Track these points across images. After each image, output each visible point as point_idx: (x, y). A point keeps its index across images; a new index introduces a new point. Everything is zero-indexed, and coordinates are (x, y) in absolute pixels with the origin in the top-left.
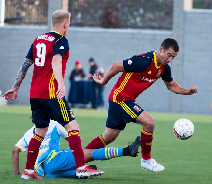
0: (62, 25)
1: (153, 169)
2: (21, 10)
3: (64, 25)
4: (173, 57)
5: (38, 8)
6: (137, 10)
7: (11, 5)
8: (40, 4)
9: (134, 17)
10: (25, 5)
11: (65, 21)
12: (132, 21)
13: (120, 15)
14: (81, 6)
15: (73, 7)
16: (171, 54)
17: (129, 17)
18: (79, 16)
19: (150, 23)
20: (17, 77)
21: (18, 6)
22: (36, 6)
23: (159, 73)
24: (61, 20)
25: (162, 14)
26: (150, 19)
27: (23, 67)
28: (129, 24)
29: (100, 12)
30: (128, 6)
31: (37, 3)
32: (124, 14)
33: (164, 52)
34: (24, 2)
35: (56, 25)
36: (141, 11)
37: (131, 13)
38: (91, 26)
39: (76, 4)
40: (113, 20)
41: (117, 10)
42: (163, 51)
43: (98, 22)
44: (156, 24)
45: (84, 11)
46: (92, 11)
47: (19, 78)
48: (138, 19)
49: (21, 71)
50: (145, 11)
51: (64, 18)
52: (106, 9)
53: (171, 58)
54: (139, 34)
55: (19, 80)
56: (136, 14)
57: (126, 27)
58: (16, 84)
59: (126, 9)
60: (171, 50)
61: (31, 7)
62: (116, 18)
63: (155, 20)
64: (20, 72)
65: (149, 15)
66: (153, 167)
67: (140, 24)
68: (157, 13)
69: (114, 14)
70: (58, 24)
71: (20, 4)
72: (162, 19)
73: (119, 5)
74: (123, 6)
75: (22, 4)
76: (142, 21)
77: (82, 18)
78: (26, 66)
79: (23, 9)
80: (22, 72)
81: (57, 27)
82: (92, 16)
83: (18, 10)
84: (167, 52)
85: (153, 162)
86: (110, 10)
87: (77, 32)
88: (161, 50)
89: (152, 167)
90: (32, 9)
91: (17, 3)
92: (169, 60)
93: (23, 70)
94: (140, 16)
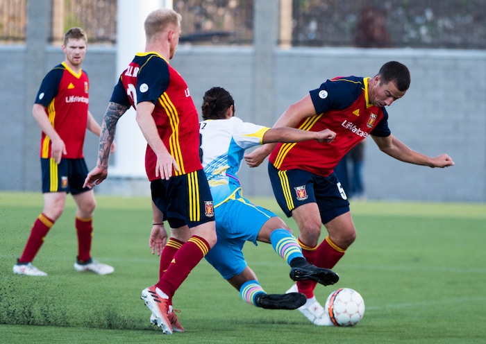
0: (164, 35)
1: (314, 320)
2: (203, 19)
3: (169, 36)
4: (395, 99)
5: (235, 13)
6: (422, 14)
7: (184, 9)
8: (239, 7)
9: (417, 27)
10: (210, 9)
11: (169, 27)
12: (413, 34)
13: (388, 23)
14: (317, 8)
15: (302, 10)
16: (391, 93)
17: (407, 27)
18: (313, 26)
19: (446, 38)
20: (101, 143)
21: (197, 10)
22: (231, 10)
23: (372, 120)
24: (161, 27)
25: (469, 19)
26: (446, 30)
27: (107, 121)
28: (406, 40)
29: (353, 19)
30: (404, 7)
31: (233, 4)
32: (397, 20)
33: (381, 85)
34: (207, 3)
35: (153, 37)
36: (429, 15)
37: (410, 19)
38: (336, 44)
39: (307, 4)
40: (377, 33)
41: (384, 13)
42: (379, 82)
43: (348, 38)
44: (457, 39)
45: (322, 17)
46: (336, 17)
47: (104, 144)
48: (424, 30)
49: (105, 129)
50: (437, 14)
51: (167, 22)
52: (364, 12)
53: (391, 99)
54: (425, 58)
55: (105, 147)
56: (419, 20)
57: (402, 45)
58: (102, 156)
59: (400, 12)
60: (392, 86)
61: (221, 11)
62: (383, 29)
63: (456, 31)
64: (104, 132)
65: (444, 23)
66: (316, 318)
67: (428, 39)
68: (458, 19)
69: (379, 21)
70: (157, 34)
71: (201, 6)
72: (469, 29)
73: (388, 5)
74: (395, 7)
75: (204, 7)
76: (430, 34)
77: (319, 30)
78: (113, 118)
79: (207, 16)
80: (107, 131)
81: (155, 40)
82: (336, 25)
83: (198, 19)
84: (385, 87)
85: (315, 309)
86: (370, 14)
87: (309, 56)
88: (377, 80)
89: (313, 317)
90: (223, 16)
91: (195, 5)
92: (386, 102)
93: (108, 125)
94: (427, 23)
